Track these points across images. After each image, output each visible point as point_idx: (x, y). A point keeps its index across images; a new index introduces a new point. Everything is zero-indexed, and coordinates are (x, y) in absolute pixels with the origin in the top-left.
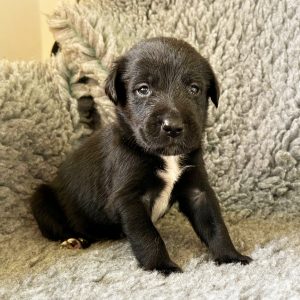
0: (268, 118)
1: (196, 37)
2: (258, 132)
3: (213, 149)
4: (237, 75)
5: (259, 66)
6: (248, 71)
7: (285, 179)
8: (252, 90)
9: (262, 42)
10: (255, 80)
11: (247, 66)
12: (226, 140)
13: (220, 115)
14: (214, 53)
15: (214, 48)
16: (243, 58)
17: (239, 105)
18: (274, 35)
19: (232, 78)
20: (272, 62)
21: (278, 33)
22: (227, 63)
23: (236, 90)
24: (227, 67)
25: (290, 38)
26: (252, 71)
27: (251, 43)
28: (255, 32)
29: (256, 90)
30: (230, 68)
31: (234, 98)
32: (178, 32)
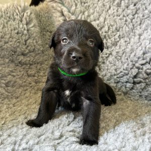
3: (117, 45)
8: (143, 16)
10: (146, 12)
11: (145, 4)
12: (122, 41)
26: (146, 7)
29: (146, 17)
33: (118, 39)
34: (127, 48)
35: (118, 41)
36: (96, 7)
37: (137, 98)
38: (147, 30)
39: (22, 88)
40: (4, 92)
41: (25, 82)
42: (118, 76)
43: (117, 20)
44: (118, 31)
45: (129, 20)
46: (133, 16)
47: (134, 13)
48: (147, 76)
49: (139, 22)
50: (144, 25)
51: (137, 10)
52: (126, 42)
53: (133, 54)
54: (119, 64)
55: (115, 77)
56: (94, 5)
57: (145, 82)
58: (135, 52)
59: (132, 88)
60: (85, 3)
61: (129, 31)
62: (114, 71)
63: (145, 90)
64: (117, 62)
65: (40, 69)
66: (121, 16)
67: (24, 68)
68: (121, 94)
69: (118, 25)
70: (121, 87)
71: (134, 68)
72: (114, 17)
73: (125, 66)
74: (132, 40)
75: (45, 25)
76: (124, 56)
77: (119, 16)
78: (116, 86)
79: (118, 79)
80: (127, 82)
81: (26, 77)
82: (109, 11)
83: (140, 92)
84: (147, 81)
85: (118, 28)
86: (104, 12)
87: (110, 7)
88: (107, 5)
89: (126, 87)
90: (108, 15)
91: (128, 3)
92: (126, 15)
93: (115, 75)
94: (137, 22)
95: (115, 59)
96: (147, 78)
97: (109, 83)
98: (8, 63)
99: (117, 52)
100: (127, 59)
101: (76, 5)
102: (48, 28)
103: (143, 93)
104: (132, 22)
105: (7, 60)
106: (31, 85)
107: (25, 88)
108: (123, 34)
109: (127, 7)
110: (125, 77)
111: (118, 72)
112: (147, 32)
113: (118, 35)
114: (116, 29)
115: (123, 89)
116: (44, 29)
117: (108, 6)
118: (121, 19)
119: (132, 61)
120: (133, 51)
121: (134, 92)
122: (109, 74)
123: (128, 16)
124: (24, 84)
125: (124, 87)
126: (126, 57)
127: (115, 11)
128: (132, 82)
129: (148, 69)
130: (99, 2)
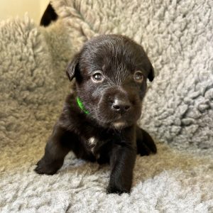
5: (208, 14)
6: (197, 17)
8: (196, 31)
10: (201, 25)
11: (198, 14)
16: (196, 7)
29: (200, 31)
33: (160, 66)
34: (172, 77)
35: (160, 69)
36: (129, 22)
37: (185, 146)
38: (201, 50)
39: (29, 134)
40: (4, 136)
41: (32, 126)
42: (160, 117)
43: (159, 39)
44: (160, 54)
45: (176, 38)
46: (182, 31)
47: (183, 27)
48: (200, 114)
49: (190, 40)
50: (197, 43)
51: (187, 24)
52: (171, 69)
53: (181, 85)
54: (161, 100)
55: (156, 118)
56: (126, 18)
57: (197, 123)
58: (183, 82)
59: (180, 133)
60: (113, 17)
61: (175, 53)
62: (154, 110)
63: (197, 135)
64: (159, 98)
65: (52, 111)
66: (165, 34)
67: (30, 109)
68: (163, 142)
69: (160, 46)
70: (164, 132)
71: (183, 103)
72: (154, 35)
73: (171, 101)
74: (180, 65)
75: (59, 51)
76: (168, 88)
77: (162, 33)
78: (158, 131)
79: (160, 121)
80: (172, 124)
81: (34, 121)
82: (148, 28)
83: (191, 138)
84: (200, 121)
85: (160, 51)
86: (140, 29)
87: (149, 22)
88: (144, 19)
89: (171, 132)
90: (146, 33)
91: (174, 14)
92: (171, 32)
93: (156, 116)
94: (186, 40)
95: (156, 94)
96: (200, 118)
97: (148, 128)
98: (9, 99)
99: (160, 84)
100: (173, 92)
101: (101, 19)
102: (62, 55)
103: (194, 139)
104: (179, 40)
105: (7, 96)
106: (40, 131)
107: (33, 135)
108: (167, 58)
109: (173, 20)
110: (170, 117)
111: (161, 111)
112: (201, 53)
113: (160, 60)
114: (158, 52)
115: (167, 135)
116: (58, 56)
117: (146, 21)
118: (164, 38)
119: (179, 95)
120: (181, 81)
121: (182, 139)
122: (148, 116)
123: (174, 32)
124: (31, 129)
125: (168, 132)
126: (172, 90)
127: (156, 26)
128: (180, 123)
129: (202, 104)
130: (134, 15)
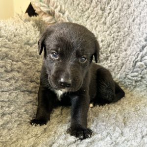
0: (131, 46)
1: (101, 8)
2: (127, 52)
4: (118, 27)
5: (128, 23)
6: (123, 25)
7: (140, 74)
8: (124, 34)
9: (130, 12)
10: (126, 29)
11: (123, 23)
12: (113, 55)
13: (110, 45)
14: (108, 16)
15: (109, 14)
16: (121, 19)
17: (118, 40)
18: (135, 9)
19: (115, 28)
20: (133, 21)
21: (137, 7)
22: (114, 21)
23: (117, 34)
24: (114, 23)
25: (142, 10)
26: (125, 25)
27: (125, 12)
28: (127, 8)
29: (126, 34)
30: (115, 23)
31: (116, 37)
32: (93, 4)
33: (109, 54)
35: (109, 56)
52: (116, 56)
